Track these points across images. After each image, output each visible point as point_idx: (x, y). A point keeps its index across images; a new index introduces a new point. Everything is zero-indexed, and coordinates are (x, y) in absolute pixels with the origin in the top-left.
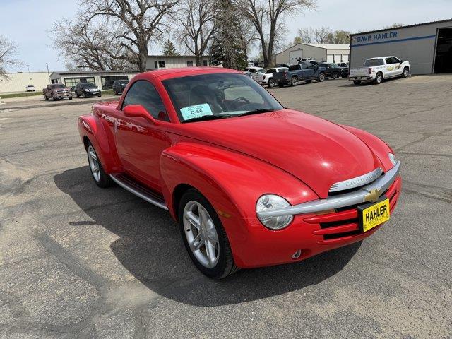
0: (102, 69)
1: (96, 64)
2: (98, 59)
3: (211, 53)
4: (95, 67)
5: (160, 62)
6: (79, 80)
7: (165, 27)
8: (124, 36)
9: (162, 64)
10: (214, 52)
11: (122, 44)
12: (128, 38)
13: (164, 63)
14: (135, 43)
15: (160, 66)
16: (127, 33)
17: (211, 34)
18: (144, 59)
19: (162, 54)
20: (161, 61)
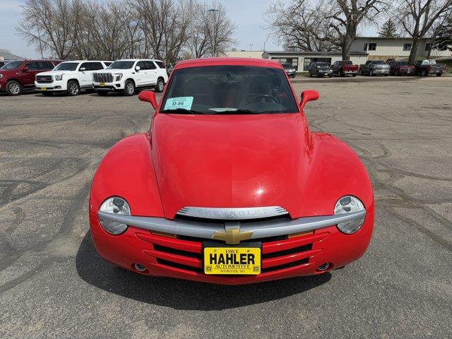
0: (310, 50)
1: (306, 45)
2: (308, 39)
3: (435, 34)
4: (305, 48)
5: (371, 45)
6: (285, 60)
7: (384, 6)
8: (335, 17)
9: (373, 47)
10: (440, 34)
11: (331, 25)
12: (338, 19)
13: (375, 45)
14: (345, 24)
15: (370, 49)
16: (340, 13)
17: (440, 13)
18: (349, 41)
19: (377, 36)
20: (372, 43)
